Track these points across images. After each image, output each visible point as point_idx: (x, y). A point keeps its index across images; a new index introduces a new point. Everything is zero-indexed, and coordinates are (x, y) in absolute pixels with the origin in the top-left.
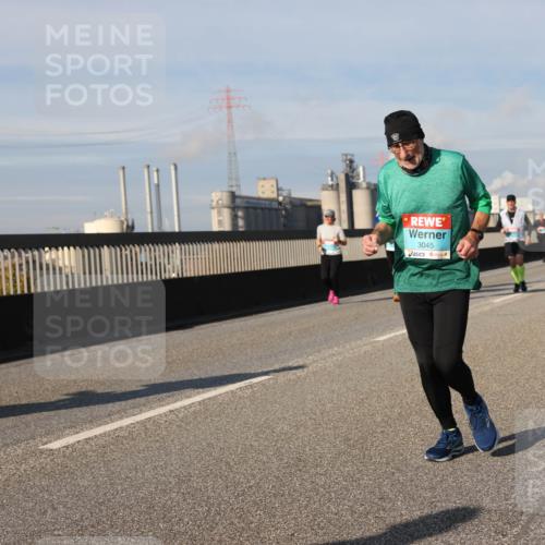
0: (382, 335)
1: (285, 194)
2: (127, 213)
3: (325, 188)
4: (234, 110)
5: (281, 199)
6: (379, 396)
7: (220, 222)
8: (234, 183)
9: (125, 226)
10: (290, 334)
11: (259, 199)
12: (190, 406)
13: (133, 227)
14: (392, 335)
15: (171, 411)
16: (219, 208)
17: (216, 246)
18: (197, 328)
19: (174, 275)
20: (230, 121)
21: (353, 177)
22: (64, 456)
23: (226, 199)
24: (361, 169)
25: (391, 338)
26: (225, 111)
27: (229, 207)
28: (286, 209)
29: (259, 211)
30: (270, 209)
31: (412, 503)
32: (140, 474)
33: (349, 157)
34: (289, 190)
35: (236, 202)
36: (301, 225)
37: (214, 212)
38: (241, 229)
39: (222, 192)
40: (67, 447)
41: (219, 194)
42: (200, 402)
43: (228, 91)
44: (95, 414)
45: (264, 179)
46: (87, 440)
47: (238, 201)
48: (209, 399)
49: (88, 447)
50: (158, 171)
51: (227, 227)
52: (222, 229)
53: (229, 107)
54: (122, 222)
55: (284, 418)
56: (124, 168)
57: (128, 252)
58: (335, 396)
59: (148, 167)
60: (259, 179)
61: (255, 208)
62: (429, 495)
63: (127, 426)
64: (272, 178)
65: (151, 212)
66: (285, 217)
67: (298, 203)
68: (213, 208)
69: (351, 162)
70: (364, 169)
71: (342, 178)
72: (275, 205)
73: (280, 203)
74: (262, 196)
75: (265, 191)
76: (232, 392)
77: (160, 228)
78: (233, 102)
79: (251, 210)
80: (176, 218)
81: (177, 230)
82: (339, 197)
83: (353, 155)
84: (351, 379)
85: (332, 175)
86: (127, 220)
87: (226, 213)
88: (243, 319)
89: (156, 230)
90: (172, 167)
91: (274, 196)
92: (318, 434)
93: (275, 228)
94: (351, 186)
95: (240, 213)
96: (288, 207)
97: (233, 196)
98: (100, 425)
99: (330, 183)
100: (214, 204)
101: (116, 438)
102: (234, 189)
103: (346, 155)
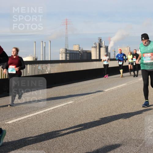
0: (106, 89)
1: (81, 49)
2: (35, 55)
3: (93, 47)
4: (68, 25)
5: (80, 50)
6: (104, 107)
7: (62, 57)
8: (67, 46)
9: (35, 59)
10: (80, 89)
11: (74, 51)
12: (50, 110)
13: (37, 59)
14: (109, 89)
15: (44, 112)
16: (62, 53)
17: (60, 64)
18: (53, 88)
19: (48, 73)
20: (67, 29)
21: (101, 44)
22: (12, 125)
23: (64, 51)
24: (103, 42)
25: (109, 90)
26: (65, 25)
27: (65, 53)
28: (81, 54)
29: (73, 54)
30: (77, 54)
31: (112, 138)
32: (34, 130)
33: (100, 38)
34: (82, 48)
35: (67, 52)
36: (85, 58)
37: (60, 55)
38: (68, 59)
39: (63, 49)
40: (13, 123)
41: (62, 49)
42: (53, 110)
43: (67, 20)
44: (22, 113)
45: (75, 45)
46: (19, 121)
47: (67, 51)
48: (55, 108)
49: (19, 123)
50: (45, 43)
51: (64, 59)
52: (62, 59)
53: (67, 24)
54: (34, 58)
55: (77, 114)
56: (35, 42)
57: (35, 66)
58: (92, 107)
59: (42, 42)
60: (74, 45)
61: (72, 53)
62: (117, 135)
63: (31, 116)
64: (77, 45)
65: (42, 55)
66: (81, 56)
67: (85, 52)
68: (60, 53)
69: (101, 40)
70: (104, 42)
71: (98, 44)
72: (78, 52)
73: (79, 52)
74: (75, 50)
75: (75, 48)
76: (62, 106)
77: (44, 59)
78: (68, 23)
79: (71, 54)
80: (49, 56)
81: (49, 60)
82: (96, 50)
83: (101, 38)
84: (97, 102)
85: (95, 43)
86: (35, 57)
87: (64, 55)
88: (66, 85)
89: (44, 60)
90: (49, 42)
91: (78, 50)
92: (86, 118)
93: (78, 59)
94: (100, 47)
95: (68, 55)
96: (82, 53)
97: (66, 50)
98: (23, 116)
99: (94, 46)
100: (61, 52)
101: (28, 120)
102: (66, 48)
103: (99, 38)
